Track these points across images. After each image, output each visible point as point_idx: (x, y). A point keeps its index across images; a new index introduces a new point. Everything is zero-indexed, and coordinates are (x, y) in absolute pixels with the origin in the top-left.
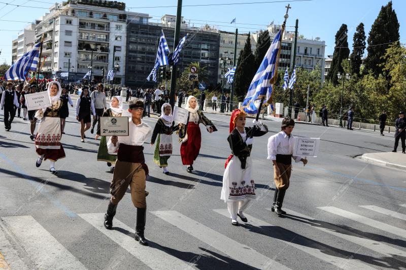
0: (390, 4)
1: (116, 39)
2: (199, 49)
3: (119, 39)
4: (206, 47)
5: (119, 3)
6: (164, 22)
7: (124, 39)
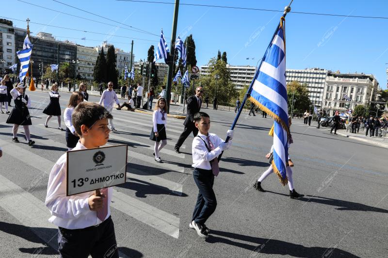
0: (191, 36)
1: (8, 44)
2: (65, 54)
3: (10, 44)
4: (68, 53)
5: (8, 21)
6: (40, 36)
7: (14, 44)
